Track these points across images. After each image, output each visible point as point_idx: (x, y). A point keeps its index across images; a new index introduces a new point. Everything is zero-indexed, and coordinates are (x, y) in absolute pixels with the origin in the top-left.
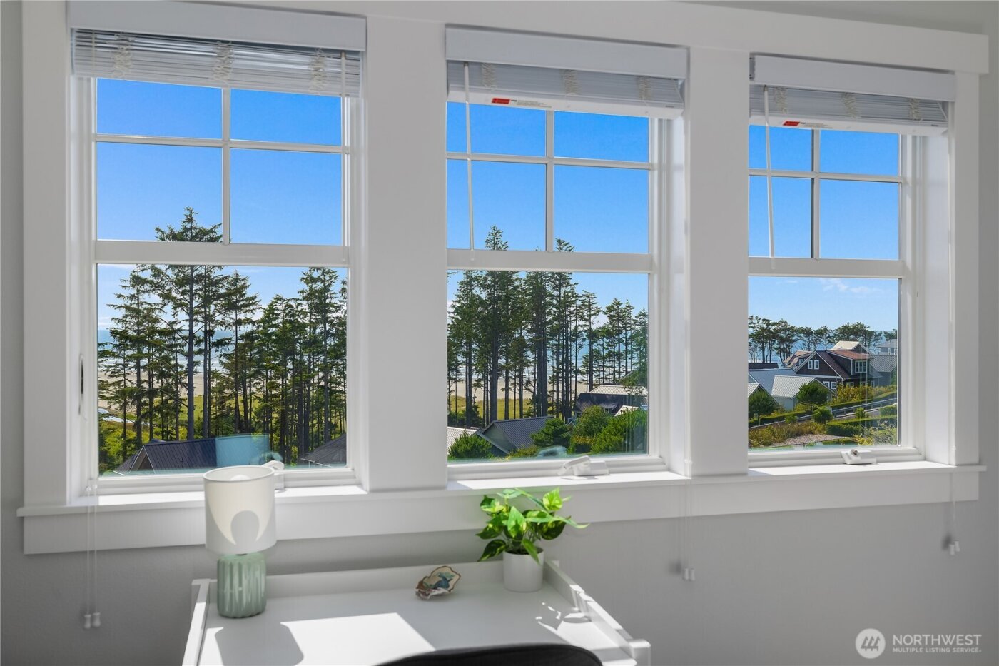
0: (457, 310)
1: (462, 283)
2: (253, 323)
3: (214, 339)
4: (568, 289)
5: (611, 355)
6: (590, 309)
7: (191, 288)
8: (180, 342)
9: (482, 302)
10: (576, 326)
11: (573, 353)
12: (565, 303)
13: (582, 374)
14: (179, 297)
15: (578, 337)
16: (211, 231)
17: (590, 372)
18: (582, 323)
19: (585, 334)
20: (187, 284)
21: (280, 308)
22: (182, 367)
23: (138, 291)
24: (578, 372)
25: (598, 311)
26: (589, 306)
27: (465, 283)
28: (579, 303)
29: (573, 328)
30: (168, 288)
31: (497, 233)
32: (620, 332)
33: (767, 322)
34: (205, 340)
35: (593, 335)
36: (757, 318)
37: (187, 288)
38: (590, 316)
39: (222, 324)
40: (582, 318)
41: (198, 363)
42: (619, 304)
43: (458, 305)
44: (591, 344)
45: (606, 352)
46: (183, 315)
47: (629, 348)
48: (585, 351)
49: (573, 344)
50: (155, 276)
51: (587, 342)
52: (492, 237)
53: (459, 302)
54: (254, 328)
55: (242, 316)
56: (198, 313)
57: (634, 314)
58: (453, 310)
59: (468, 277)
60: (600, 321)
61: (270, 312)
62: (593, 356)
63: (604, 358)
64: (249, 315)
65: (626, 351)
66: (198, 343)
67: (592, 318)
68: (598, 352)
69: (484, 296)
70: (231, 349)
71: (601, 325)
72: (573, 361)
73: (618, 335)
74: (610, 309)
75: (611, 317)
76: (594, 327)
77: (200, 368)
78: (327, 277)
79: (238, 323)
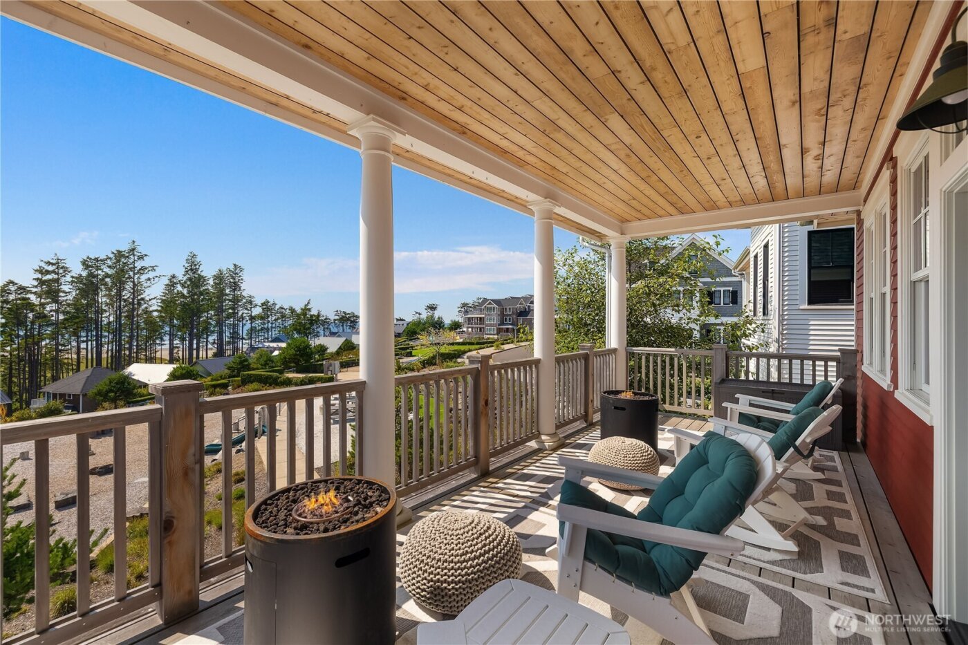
0: (163, 301)
1: (167, 285)
4: (239, 293)
5: (262, 329)
6: (251, 304)
9: (183, 295)
10: (243, 313)
11: (241, 328)
12: (236, 300)
13: (245, 340)
15: (243, 319)
17: (251, 338)
18: (246, 311)
19: (248, 318)
24: (243, 339)
25: (256, 305)
26: (251, 302)
27: (169, 285)
28: (244, 301)
29: (240, 313)
31: (194, 256)
32: (268, 317)
33: (345, 313)
35: (252, 318)
36: (340, 310)
40: (246, 309)
42: (268, 302)
43: (164, 298)
44: (251, 323)
45: (260, 328)
47: (274, 325)
48: (248, 326)
49: (240, 323)
51: (249, 322)
52: (190, 258)
57: (277, 307)
58: (160, 301)
59: (171, 282)
60: (257, 311)
62: (252, 330)
63: (259, 331)
65: (272, 327)
67: (252, 309)
68: (255, 328)
69: (184, 291)
71: (258, 313)
72: (241, 333)
73: (268, 318)
74: (263, 304)
75: (263, 309)
76: (253, 314)
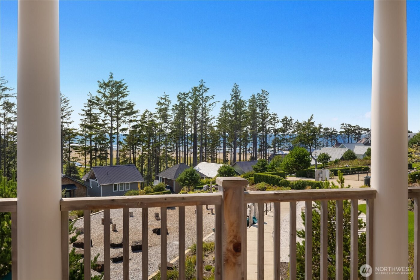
0: (220, 120)
1: (222, 108)
2: (137, 121)
3: (121, 128)
4: (266, 112)
5: (284, 140)
6: (275, 120)
7: (112, 106)
8: (107, 129)
9: (230, 115)
10: (269, 127)
11: (268, 139)
12: (264, 117)
13: (271, 148)
14: (107, 110)
15: (269, 132)
16: (120, 82)
17: (275, 147)
18: (271, 126)
19: (273, 131)
20: (110, 104)
21: (148, 115)
22: (108, 139)
23: (91, 108)
24: (269, 147)
25: (278, 121)
26: (274, 119)
27: (223, 108)
28: (270, 117)
29: (267, 128)
30: (102, 105)
31: (236, 86)
32: (287, 130)
33: (350, 125)
34: (117, 128)
35: (276, 131)
36: (346, 124)
37: (110, 106)
38: (275, 123)
39: (124, 122)
40: (272, 124)
41: (114, 138)
42: (287, 118)
43: (220, 117)
44: (275, 135)
45: (281, 139)
46: (108, 118)
47: (291, 137)
48: (273, 138)
49: (268, 135)
50: (97, 101)
52: (234, 88)
53: (220, 116)
54: (137, 124)
55: (132, 119)
56: (114, 117)
57: (294, 122)
58: (218, 120)
59: (224, 106)
60: (279, 125)
61: (144, 117)
62: (276, 140)
63: (281, 141)
64: (135, 118)
65: (290, 138)
66: (115, 129)
68: (278, 138)
69: (231, 112)
70: (127, 132)
71: (279, 127)
72: (268, 142)
73: (287, 131)
74: (283, 120)
75: (284, 124)
76: (276, 128)
77: (115, 140)
78: (167, 103)
79: (131, 121)
